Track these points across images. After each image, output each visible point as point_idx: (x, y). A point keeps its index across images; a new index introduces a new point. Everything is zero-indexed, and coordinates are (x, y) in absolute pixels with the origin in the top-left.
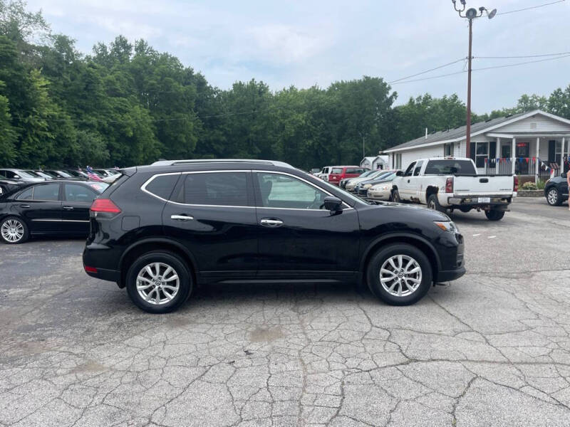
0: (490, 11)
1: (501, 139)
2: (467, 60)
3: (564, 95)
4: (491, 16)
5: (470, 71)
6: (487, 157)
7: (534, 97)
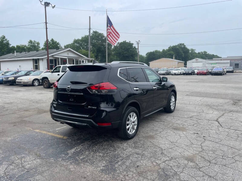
0: (53, 6)
1: (61, 58)
2: (45, 24)
3: (50, 42)
4: (53, 7)
5: (47, 28)
6: (54, 65)
7: (34, 41)
